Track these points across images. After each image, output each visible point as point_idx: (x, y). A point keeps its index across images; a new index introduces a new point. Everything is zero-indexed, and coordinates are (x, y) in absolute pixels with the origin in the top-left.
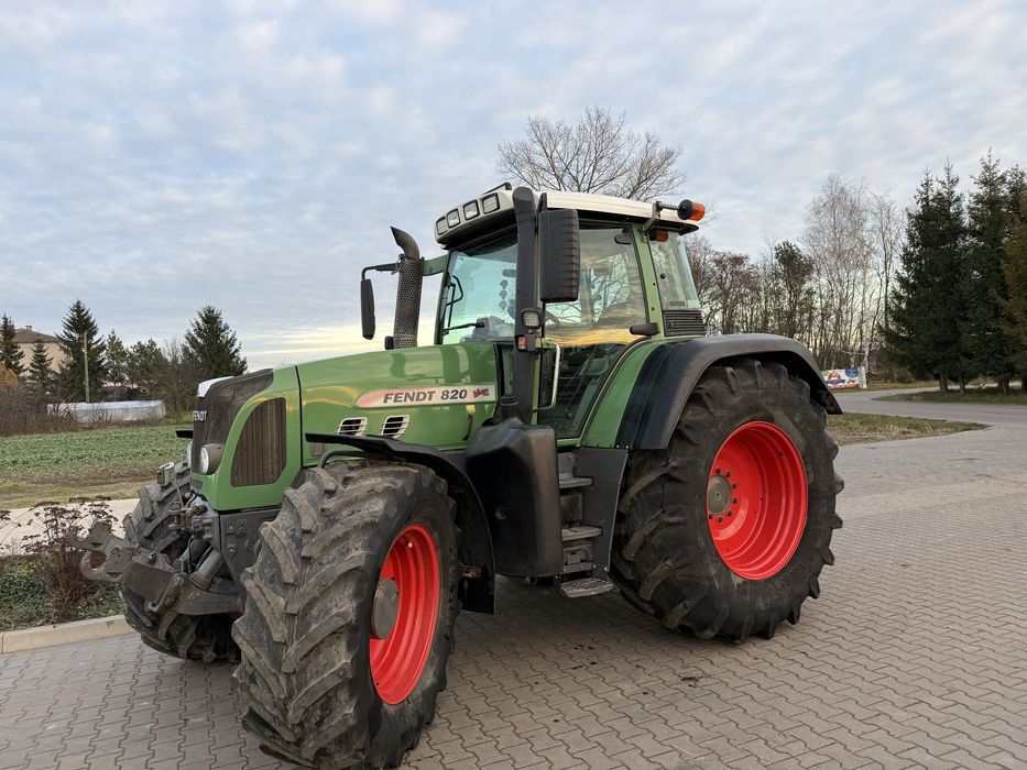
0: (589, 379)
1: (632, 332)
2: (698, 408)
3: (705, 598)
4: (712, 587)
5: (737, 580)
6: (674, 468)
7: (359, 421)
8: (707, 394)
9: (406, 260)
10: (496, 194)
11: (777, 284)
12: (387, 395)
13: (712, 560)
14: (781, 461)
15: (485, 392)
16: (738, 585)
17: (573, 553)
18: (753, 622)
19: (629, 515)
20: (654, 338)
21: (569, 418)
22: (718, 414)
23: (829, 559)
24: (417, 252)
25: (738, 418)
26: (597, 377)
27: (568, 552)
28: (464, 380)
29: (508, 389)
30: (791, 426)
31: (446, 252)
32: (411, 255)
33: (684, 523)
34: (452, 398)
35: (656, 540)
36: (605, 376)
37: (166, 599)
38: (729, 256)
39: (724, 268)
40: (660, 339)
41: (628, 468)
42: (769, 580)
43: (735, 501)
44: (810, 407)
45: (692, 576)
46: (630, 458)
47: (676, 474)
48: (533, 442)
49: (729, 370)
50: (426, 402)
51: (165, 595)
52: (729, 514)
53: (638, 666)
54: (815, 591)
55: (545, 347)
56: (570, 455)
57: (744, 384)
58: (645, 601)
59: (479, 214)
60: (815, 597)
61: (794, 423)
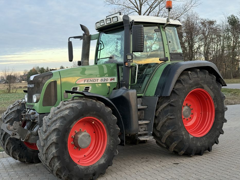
0: (146, 75)
1: (160, 60)
2: (180, 84)
3: (181, 141)
4: (183, 138)
5: (191, 137)
6: (172, 102)
7: (77, 88)
8: (182, 80)
9: (85, 36)
10: (117, 17)
11: (228, 34)
12: (85, 80)
13: (183, 130)
14: (207, 101)
15: (114, 79)
16: (192, 138)
17: (141, 128)
18: (196, 149)
19: (158, 117)
20: (167, 62)
21: (140, 87)
22: (186, 86)
23: (222, 132)
24: (89, 33)
25: (192, 87)
26: (149, 74)
27: (140, 128)
28: (106, 76)
29: (121, 79)
30: (209, 90)
31: (98, 33)
32: (87, 34)
33: (175, 118)
34: (104, 81)
35: (166, 124)
36: (151, 74)
37: (26, 138)
38: (208, 20)
39: (205, 26)
40: (169, 62)
41: (158, 102)
42: (202, 137)
43: (192, 114)
44: (216, 83)
45: (177, 134)
46: (159, 99)
47: (173, 104)
48: (130, 94)
49: (189, 72)
50: (96, 82)
51: (26, 137)
52: (190, 118)
53: (161, 161)
54: (217, 142)
55: (133, 65)
56: (140, 99)
57: (194, 77)
58: (163, 143)
59: (111, 22)
60: (217, 144)
61: (210, 89)
